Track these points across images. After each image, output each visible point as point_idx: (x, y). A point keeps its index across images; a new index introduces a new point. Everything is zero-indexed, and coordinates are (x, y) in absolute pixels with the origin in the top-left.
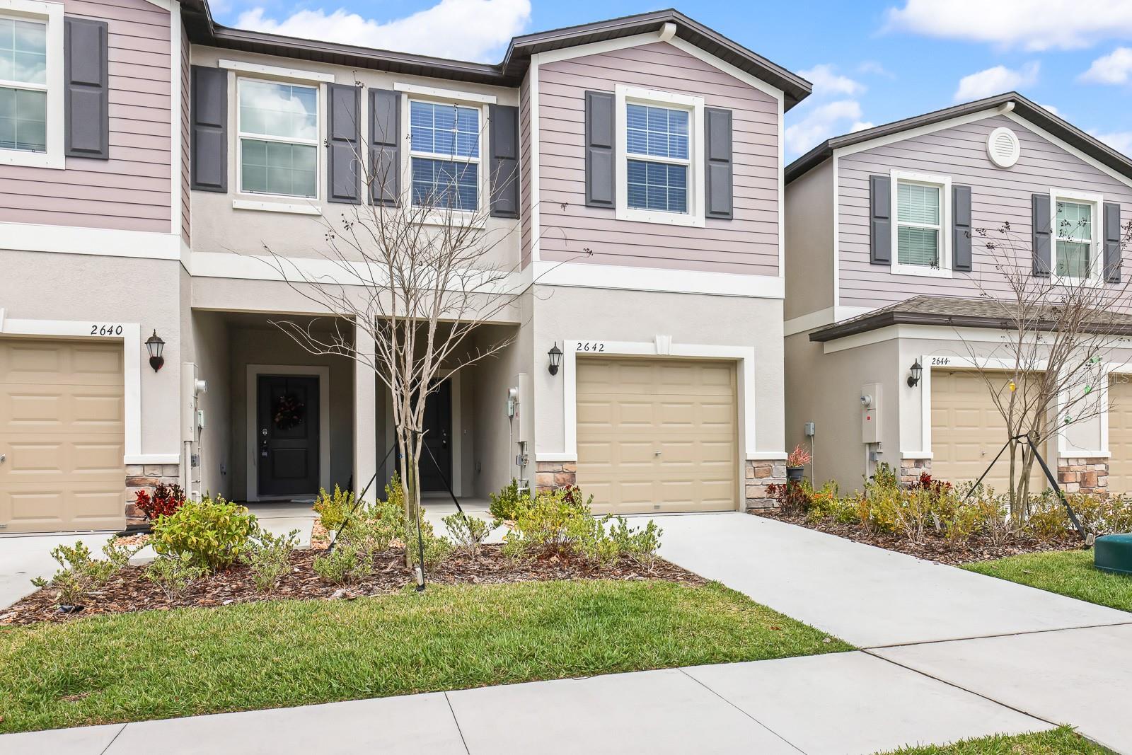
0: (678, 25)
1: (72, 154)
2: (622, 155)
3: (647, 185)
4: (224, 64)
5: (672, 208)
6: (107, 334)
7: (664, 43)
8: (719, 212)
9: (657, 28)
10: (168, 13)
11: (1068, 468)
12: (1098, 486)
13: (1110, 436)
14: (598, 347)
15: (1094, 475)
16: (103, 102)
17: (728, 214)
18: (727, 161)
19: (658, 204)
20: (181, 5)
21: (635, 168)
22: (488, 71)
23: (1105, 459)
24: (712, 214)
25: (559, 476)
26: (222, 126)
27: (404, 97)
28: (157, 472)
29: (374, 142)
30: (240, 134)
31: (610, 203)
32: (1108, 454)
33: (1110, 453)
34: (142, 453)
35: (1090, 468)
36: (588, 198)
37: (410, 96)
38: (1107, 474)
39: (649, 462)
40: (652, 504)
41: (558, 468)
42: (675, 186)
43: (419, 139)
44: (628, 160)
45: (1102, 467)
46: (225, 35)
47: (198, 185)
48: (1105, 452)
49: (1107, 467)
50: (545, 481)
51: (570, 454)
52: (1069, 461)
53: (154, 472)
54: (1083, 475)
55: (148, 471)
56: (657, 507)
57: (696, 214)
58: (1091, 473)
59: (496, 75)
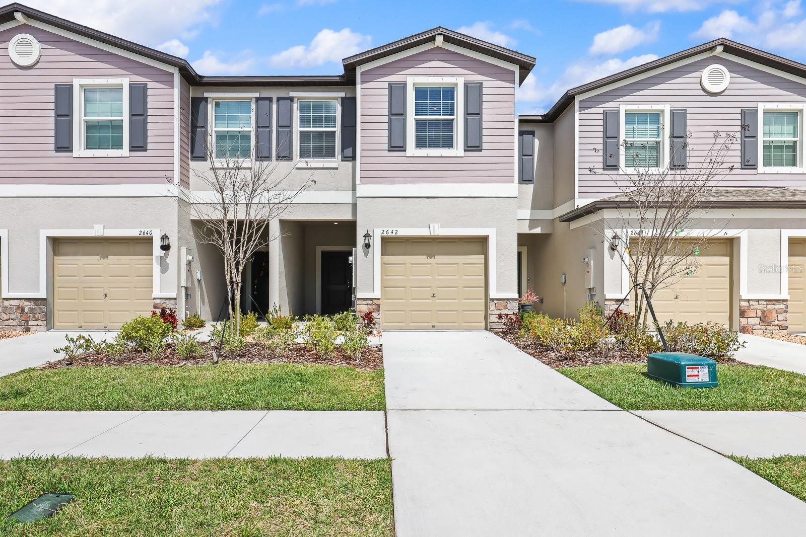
0: (444, 36)
1: (132, 149)
2: (411, 118)
3: (428, 134)
4: (206, 95)
5: (444, 146)
6: (146, 235)
7: (438, 47)
8: (473, 146)
9: (432, 39)
10: (173, 74)
11: (749, 307)
12: (778, 321)
13: (790, 283)
14: (394, 232)
15: (774, 312)
16: (145, 122)
17: (478, 147)
18: (478, 114)
19: (435, 144)
20: (179, 69)
21: (420, 125)
22: (338, 79)
23: (786, 301)
24: (468, 148)
25: (370, 306)
26: (204, 127)
27: (295, 100)
28: (167, 302)
29: (279, 126)
30: (214, 129)
31: (402, 147)
32: (787, 297)
33: (789, 296)
34: (160, 292)
35: (769, 307)
36: (389, 145)
37: (298, 98)
38: (786, 312)
39: (429, 299)
40: (431, 324)
41: (370, 302)
42: (447, 133)
43: (304, 121)
44: (416, 120)
45: (782, 306)
46: (205, 80)
47: (195, 158)
48: (785, 295)
49: (786, 307)
50: (362, 309)
51: (377, 294)
52: (750, 302)
53: (166, 302)
54: (763, 312)
55: (163, 301)
56: (434, 327)
57: (459, 149)
58: (770, 311)
59: (342, 80)
